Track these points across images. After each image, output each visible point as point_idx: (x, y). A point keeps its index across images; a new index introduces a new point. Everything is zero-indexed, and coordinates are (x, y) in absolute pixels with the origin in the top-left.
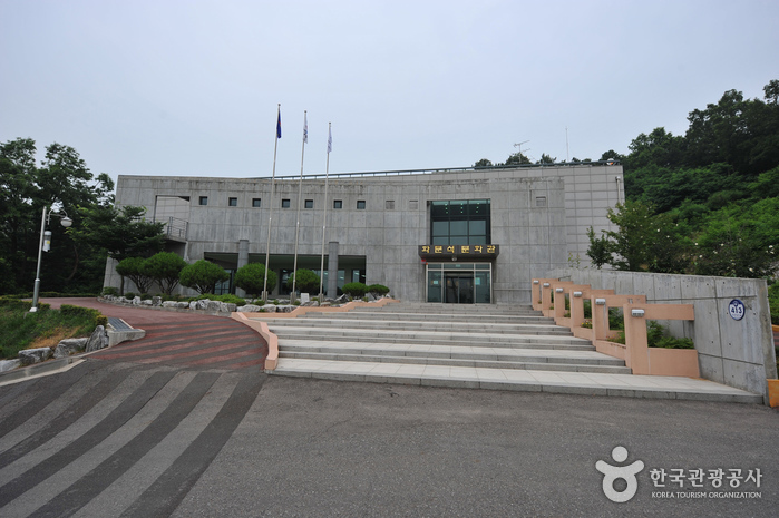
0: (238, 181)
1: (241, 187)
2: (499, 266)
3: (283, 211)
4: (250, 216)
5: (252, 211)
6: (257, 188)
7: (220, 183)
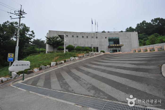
0: (74, 32)
1: (74, 34)
2: (121, 48)
3: (82, 38)
4: (76, 39)
5: (77, 38)
6: (77, 34)
7: (70, 33)
